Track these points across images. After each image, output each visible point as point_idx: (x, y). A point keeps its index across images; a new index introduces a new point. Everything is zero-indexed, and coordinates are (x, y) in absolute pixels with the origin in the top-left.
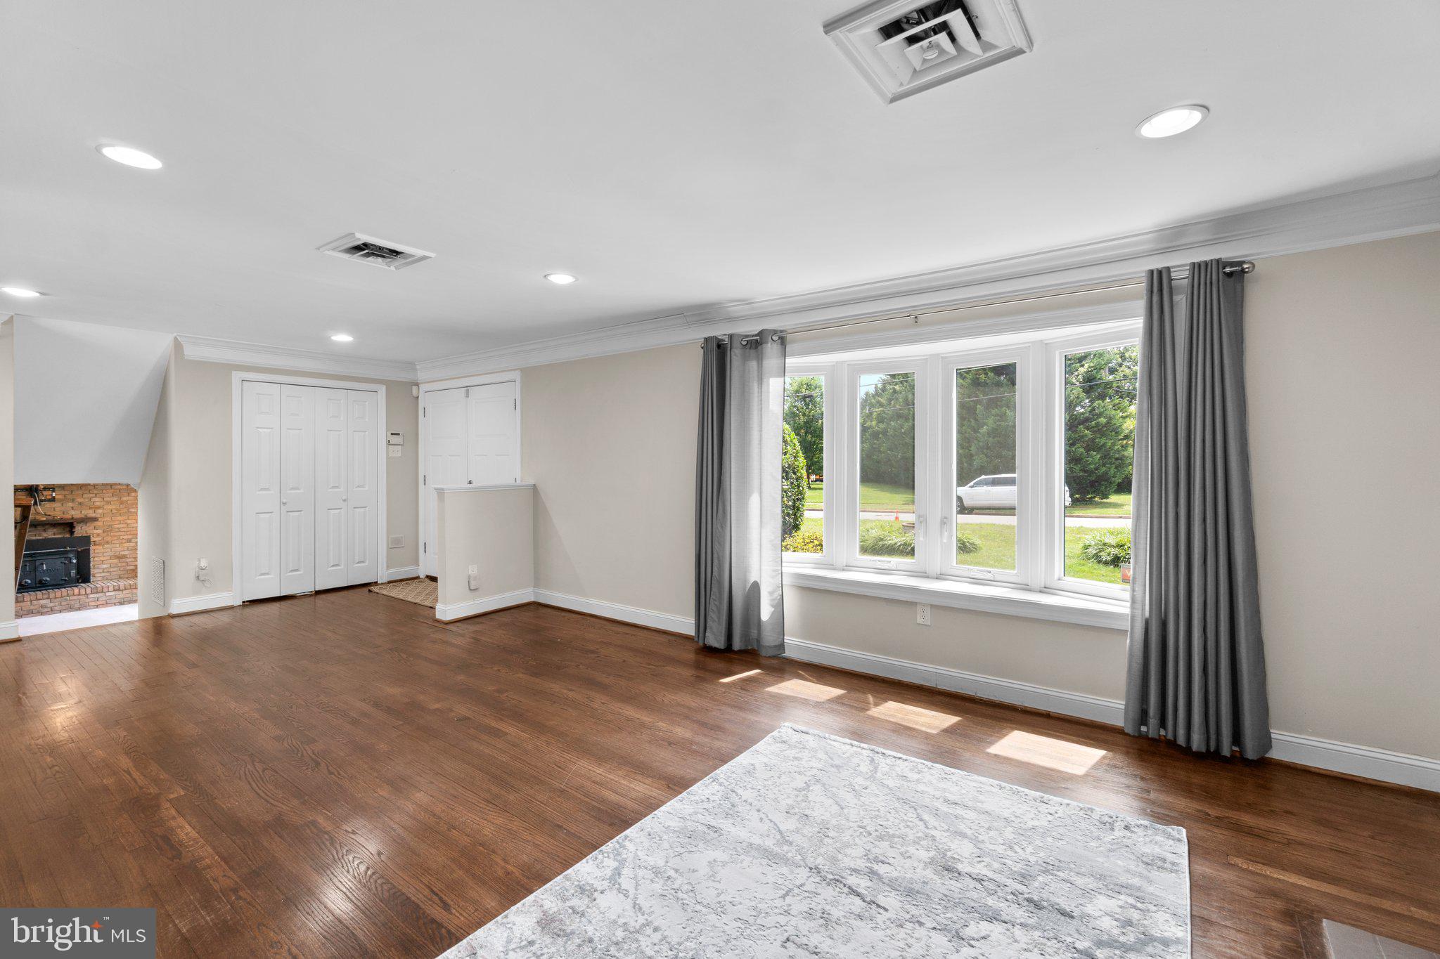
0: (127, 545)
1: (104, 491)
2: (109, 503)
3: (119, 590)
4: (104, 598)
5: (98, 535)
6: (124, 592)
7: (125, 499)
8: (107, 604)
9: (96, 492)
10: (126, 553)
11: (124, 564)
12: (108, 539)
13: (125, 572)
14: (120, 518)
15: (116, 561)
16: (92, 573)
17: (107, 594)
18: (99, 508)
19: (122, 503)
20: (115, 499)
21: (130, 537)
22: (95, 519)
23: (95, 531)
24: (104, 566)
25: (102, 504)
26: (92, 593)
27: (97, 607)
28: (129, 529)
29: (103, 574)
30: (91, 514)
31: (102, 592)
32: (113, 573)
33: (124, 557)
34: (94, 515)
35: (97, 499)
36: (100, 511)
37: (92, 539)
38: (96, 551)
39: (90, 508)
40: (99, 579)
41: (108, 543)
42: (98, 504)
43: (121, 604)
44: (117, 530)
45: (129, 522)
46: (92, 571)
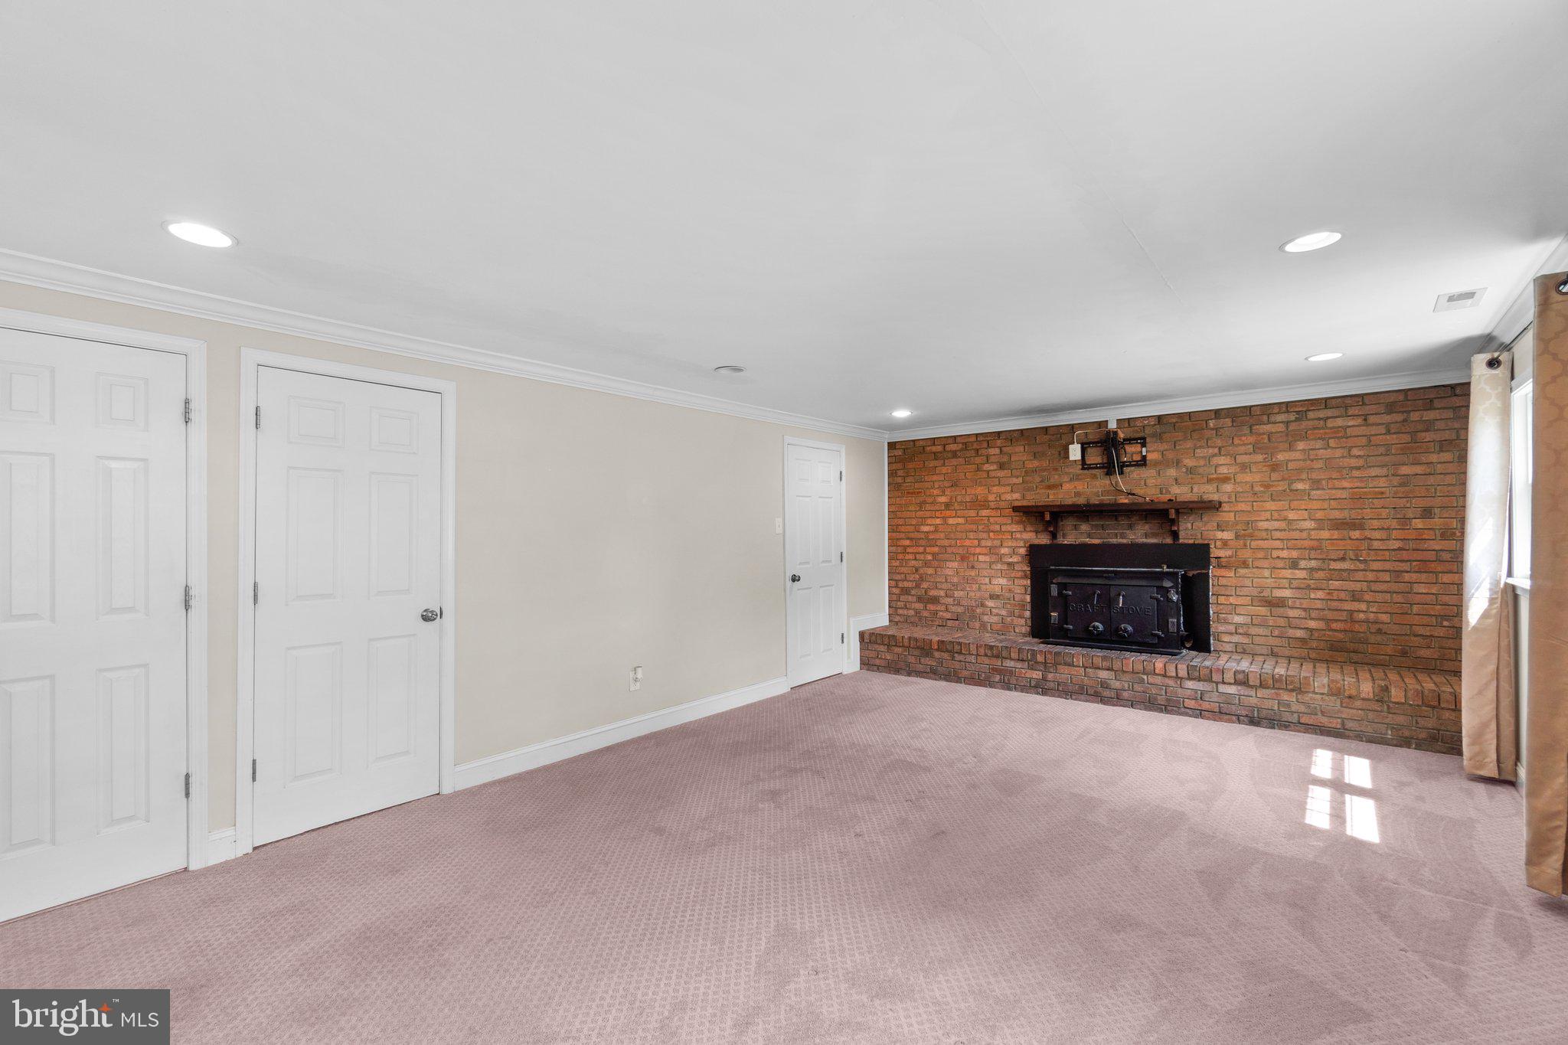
0: (1288, 573)
1: (1236, 441)
2: (1244, 467)
3: (1245, 683)
4: (1215, 697)
5: (1225, 544)
6: (1261, 693)
7: (1281, 457)
8: (1220, 714)
9: (1219, 443)
10: (1287, 593)
11: (1282, 622)
12: (1246, 554)
13: (1285, 642)
14: (1270, 505)
15: (1263, 611)
16: (1212, 630)
17: (1222, 688)
18: (1225, 480)
19: (1275, 468)
20: (1260, 457)
21: (1295, 554)
22: (1214, 507)
23: (1220, 535)
24: (1238, 619)
25: (1233, 470)
26: (1190, 678)
27: (1200, 714)
28: (1296, 535)
29: (1236, 639)
30: (1210, 492)
31: (1210, 680)
32: (1257, 640)
33: (1280, 603)
34: (1215, 497)
35: (1222, 460)
36: (1228, 487)
37: (1215, 552)
38: (1223, 581)
39: (1209, 481)
40: (1229, 648)
41: (1244, 564)
42: (1224, 470)
43: (1254, 722)
44: (1264, 534)
45: (1291, 515)
46: (1215, 627)
